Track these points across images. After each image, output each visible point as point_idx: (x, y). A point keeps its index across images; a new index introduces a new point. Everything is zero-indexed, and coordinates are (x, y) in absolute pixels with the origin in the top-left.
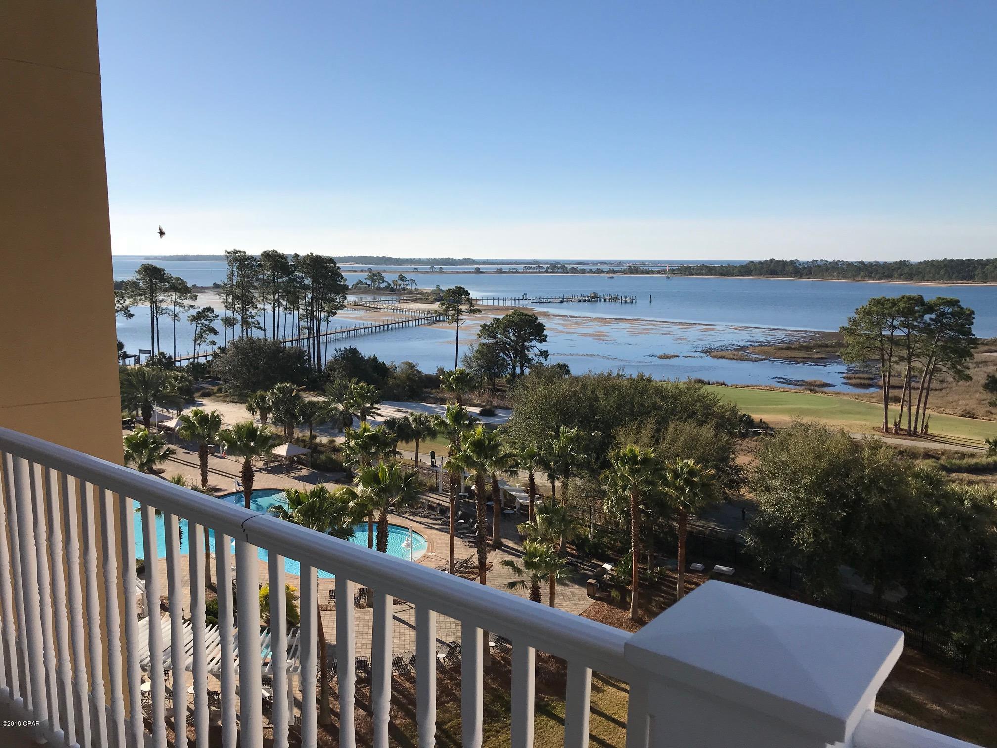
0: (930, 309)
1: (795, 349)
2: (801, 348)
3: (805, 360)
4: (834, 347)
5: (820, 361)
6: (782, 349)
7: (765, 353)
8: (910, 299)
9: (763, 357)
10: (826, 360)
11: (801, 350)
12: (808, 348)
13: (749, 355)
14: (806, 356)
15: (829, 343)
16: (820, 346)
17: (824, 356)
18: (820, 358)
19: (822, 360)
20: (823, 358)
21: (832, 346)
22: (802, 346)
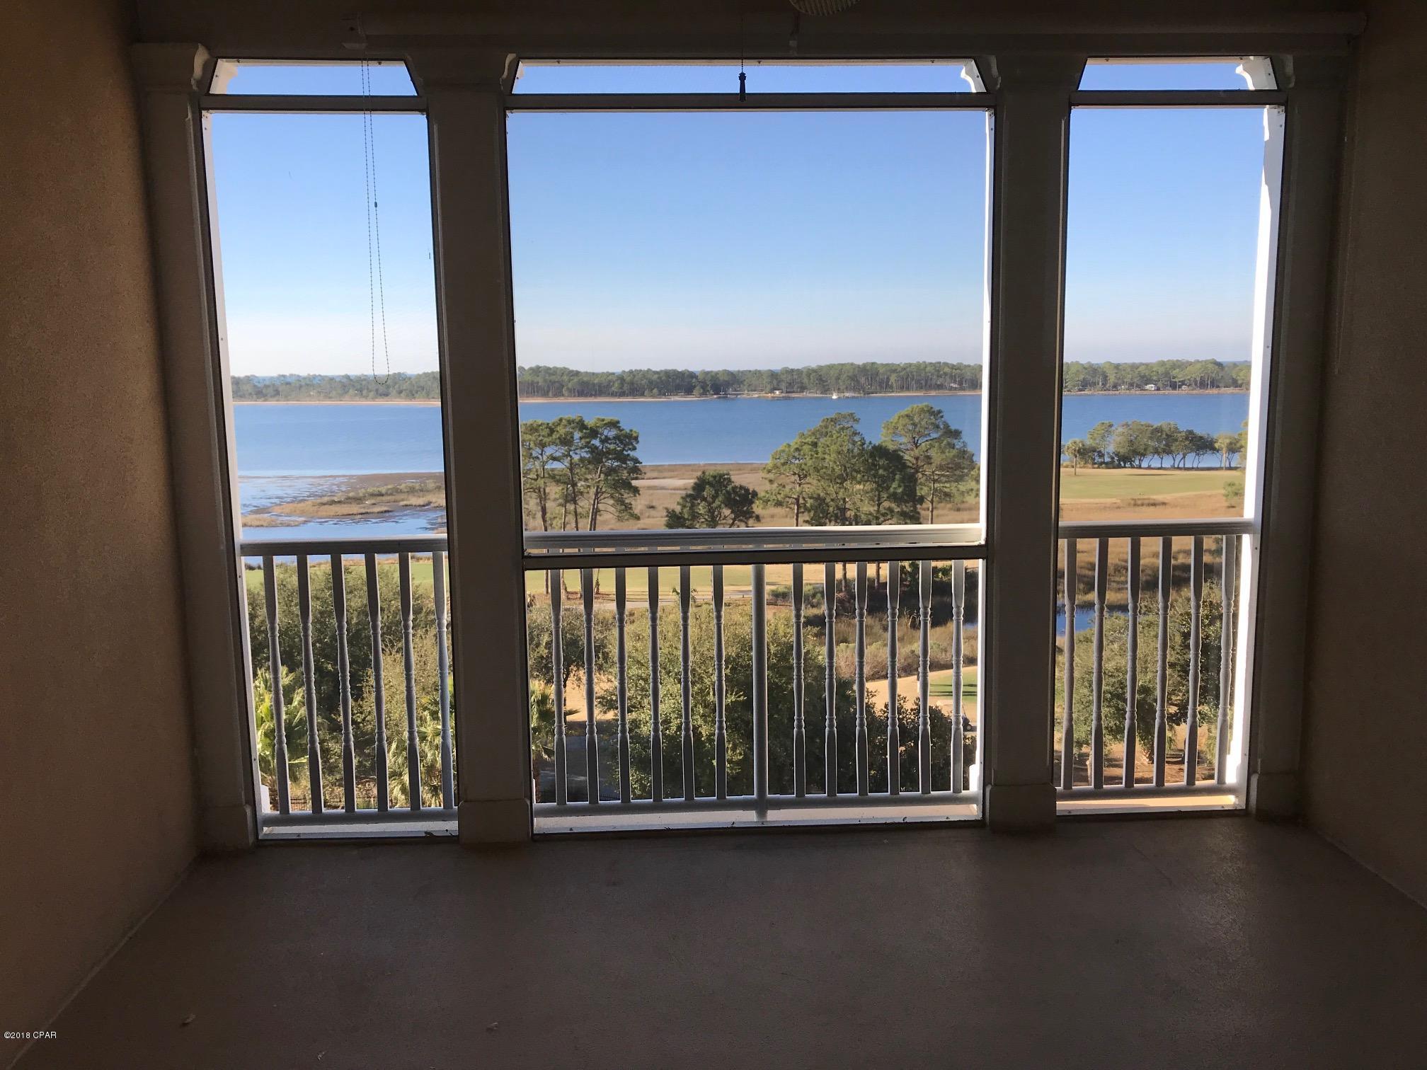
0: (594, 433)
1: (340, 502)
2: (349, 500)
3: (366, 515)
4: (391, 494)
5: (385, 515)
6: (324, 504)
7: (302, 513)
8: (570, 422)
9: (303, 519)
10: (391, 514)
11: (351, 503)
12: (358, 500)
13: (281, 518)
14: (363, 511)
15: (383, 490)
16: (373, 495)
17: (386, 509)
18: (382, 512)
19: (387, 514)
20: (386, 512)
21: (387, 494)
22: (349, 498)
